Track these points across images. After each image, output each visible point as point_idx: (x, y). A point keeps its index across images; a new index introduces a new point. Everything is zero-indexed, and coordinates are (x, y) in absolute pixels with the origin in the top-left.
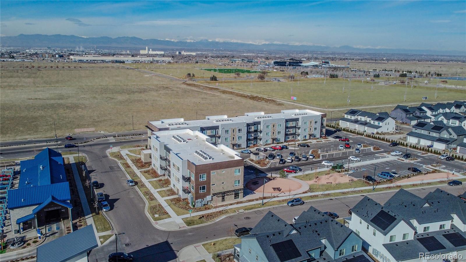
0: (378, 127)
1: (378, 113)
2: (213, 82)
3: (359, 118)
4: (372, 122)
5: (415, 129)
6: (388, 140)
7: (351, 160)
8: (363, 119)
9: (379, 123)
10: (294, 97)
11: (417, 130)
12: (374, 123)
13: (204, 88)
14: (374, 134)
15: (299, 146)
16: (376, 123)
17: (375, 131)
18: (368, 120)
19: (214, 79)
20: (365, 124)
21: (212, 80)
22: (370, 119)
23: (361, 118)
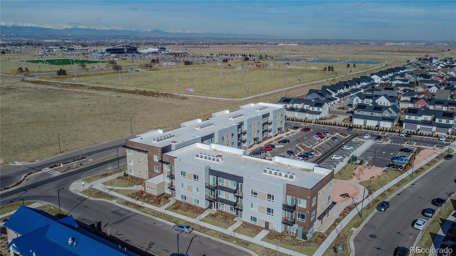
0: (319, 113)
1: (314, 99)
2: (62, 78)
3: (295, 106)
4: (311, 109)
5: (358, 112)
6: (340, 125)
7: (346, 150)
8: (300, 106)
9: (318, 109)
10: (190, 89)
11: (359, 112)
12: (313, 109)
13: (63, 85)
14: (318, 120)
15: (280, 143)
16: (316, 109)
17: (318, 117)
18: (306, 107)
19: (62, 73)
20: (302, 111)
21: (60, 75)
22: (309, 106)
23: (296, 106)
